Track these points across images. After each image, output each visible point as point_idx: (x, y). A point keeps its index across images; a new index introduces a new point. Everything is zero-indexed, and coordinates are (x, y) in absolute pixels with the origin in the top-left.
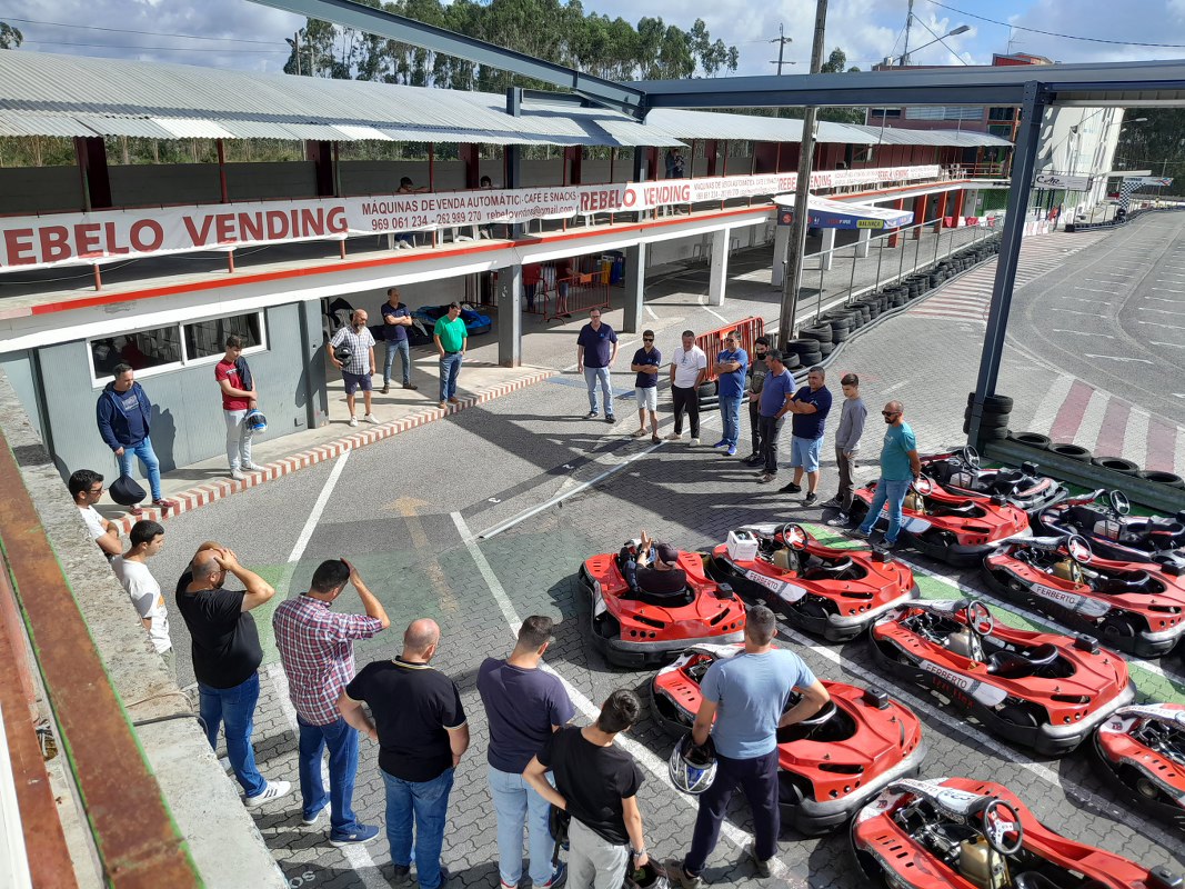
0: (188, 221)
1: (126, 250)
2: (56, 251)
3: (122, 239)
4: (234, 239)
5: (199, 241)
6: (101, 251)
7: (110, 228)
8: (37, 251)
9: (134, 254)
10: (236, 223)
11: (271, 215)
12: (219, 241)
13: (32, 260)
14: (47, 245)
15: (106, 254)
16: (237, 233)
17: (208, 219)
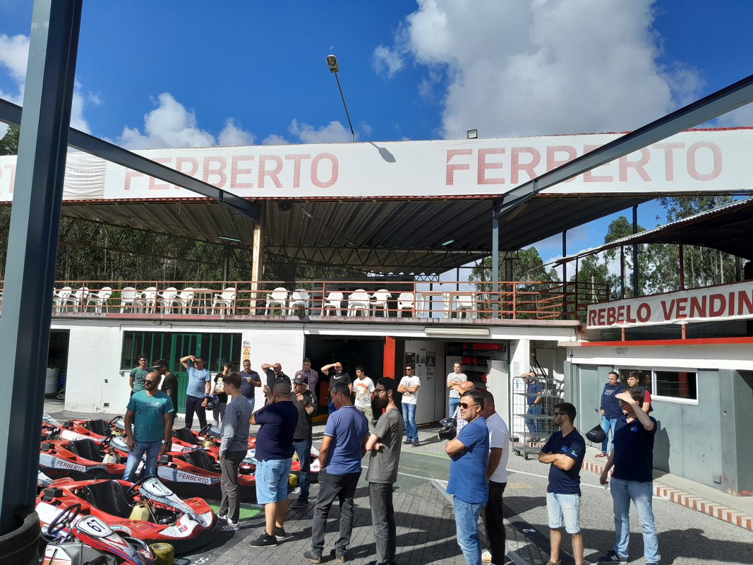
0: (663, 303)
1: (634, 321)
2: (612, 319)
3: (634, 315)
4: (685, 316)
5: (668, 317)
6: (623, 320)
7: (629, 307)
8: (605, 320)
9: (638, 324)
10: (688, 305)
11: (713, 297)
12: (676, 318)
13: (603, 324)
14: (609, 316)
15: (625, 322)
16: (687, 311)
17: (673, 301)
